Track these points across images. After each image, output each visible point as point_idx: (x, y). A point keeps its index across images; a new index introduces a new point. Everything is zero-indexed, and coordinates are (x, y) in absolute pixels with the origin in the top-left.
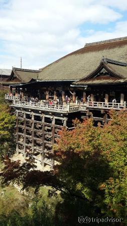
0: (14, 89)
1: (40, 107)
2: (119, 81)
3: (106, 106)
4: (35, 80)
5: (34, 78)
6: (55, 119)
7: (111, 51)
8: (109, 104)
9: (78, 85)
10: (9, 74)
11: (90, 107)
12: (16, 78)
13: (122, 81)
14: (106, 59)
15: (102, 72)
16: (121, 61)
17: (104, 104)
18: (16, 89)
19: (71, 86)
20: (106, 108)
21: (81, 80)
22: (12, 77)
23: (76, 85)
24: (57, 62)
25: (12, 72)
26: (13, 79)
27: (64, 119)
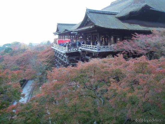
15: (87, 21)
21: (77, 28)
23: (73, 32)
27: (66, 57)
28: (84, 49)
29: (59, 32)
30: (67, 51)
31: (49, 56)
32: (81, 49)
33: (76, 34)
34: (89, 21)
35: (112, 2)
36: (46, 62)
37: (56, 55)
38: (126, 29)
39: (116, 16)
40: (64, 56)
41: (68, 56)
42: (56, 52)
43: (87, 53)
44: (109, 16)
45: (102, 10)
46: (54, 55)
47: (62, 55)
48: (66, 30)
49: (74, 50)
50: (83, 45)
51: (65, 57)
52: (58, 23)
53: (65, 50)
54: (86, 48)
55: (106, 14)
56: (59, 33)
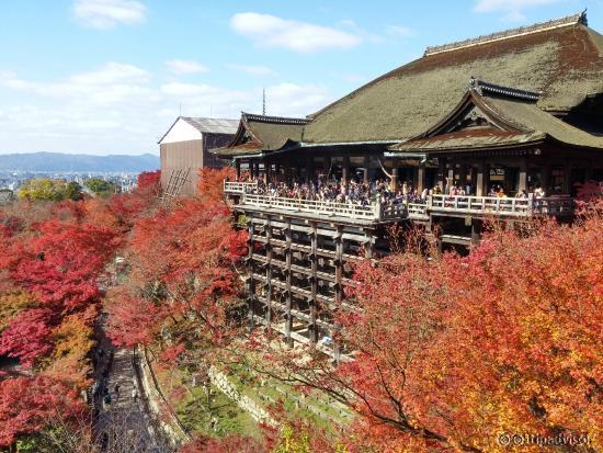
0: (244, 166)
1: (308, 210)
2: (515, 138)
3: (479, 207)
4: (296, 143)
5: (293, 139)
6: (346, 240)
7: (494, 63)
8: (488, 201)
9: (404, 151)
10: (234, 131)
11: (434, 208)
12: (250, 138)
13: (523, 139)
14: (480, 83)
15: (468, 117)
16: (521, 88)
17: (474, 200)
18: (251, 167)
19: (387, 154)
20: (479, 211)
21: (412, 140)
22: (240, 138)
23: (398, 152)
24: (351, 96)
25: (242, 124)
26: (243, 142)
27: (367, 240)
30: (375, 217)
32: (428, 212)
33: (419, 159)
34: (474, 118)
35: (430, 49)
49: (395, 216)
50: (443, 196)
52: (245, 115)
53: (362, 216)
55: (517, 99)
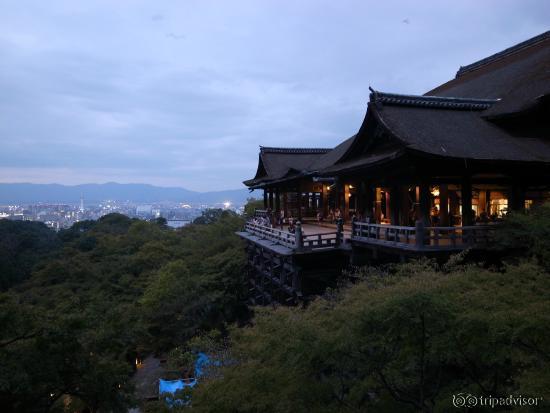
4: (298, 172)
5: (296, 168)
14: (380, 95)
19: (314, 180)
27: (292, 270)
28: (365, 239)
29: (269, 178)
30: (295, 246)
31: (229, 265)
32: (348, 241)
34: (380, 135)
35: (462, 69)
36: (216, 288)
37: (252, 263)
38: (534, 159)
39: (486, 113)
40: (286, 266)
41: (299, 268)
42: (253, 253)
43: (375, 256)
44: (458, 116)
45: (427, 94)
46: (246, 263)
47: (277, 261)
48: (292, 171)
49: (325, 245)
50: (360, 224)
51: (287, 271)
52: (262, 149)
53: (290, 245)
54: (373, 236)
55: (448, 108)
56: (266, 181)
